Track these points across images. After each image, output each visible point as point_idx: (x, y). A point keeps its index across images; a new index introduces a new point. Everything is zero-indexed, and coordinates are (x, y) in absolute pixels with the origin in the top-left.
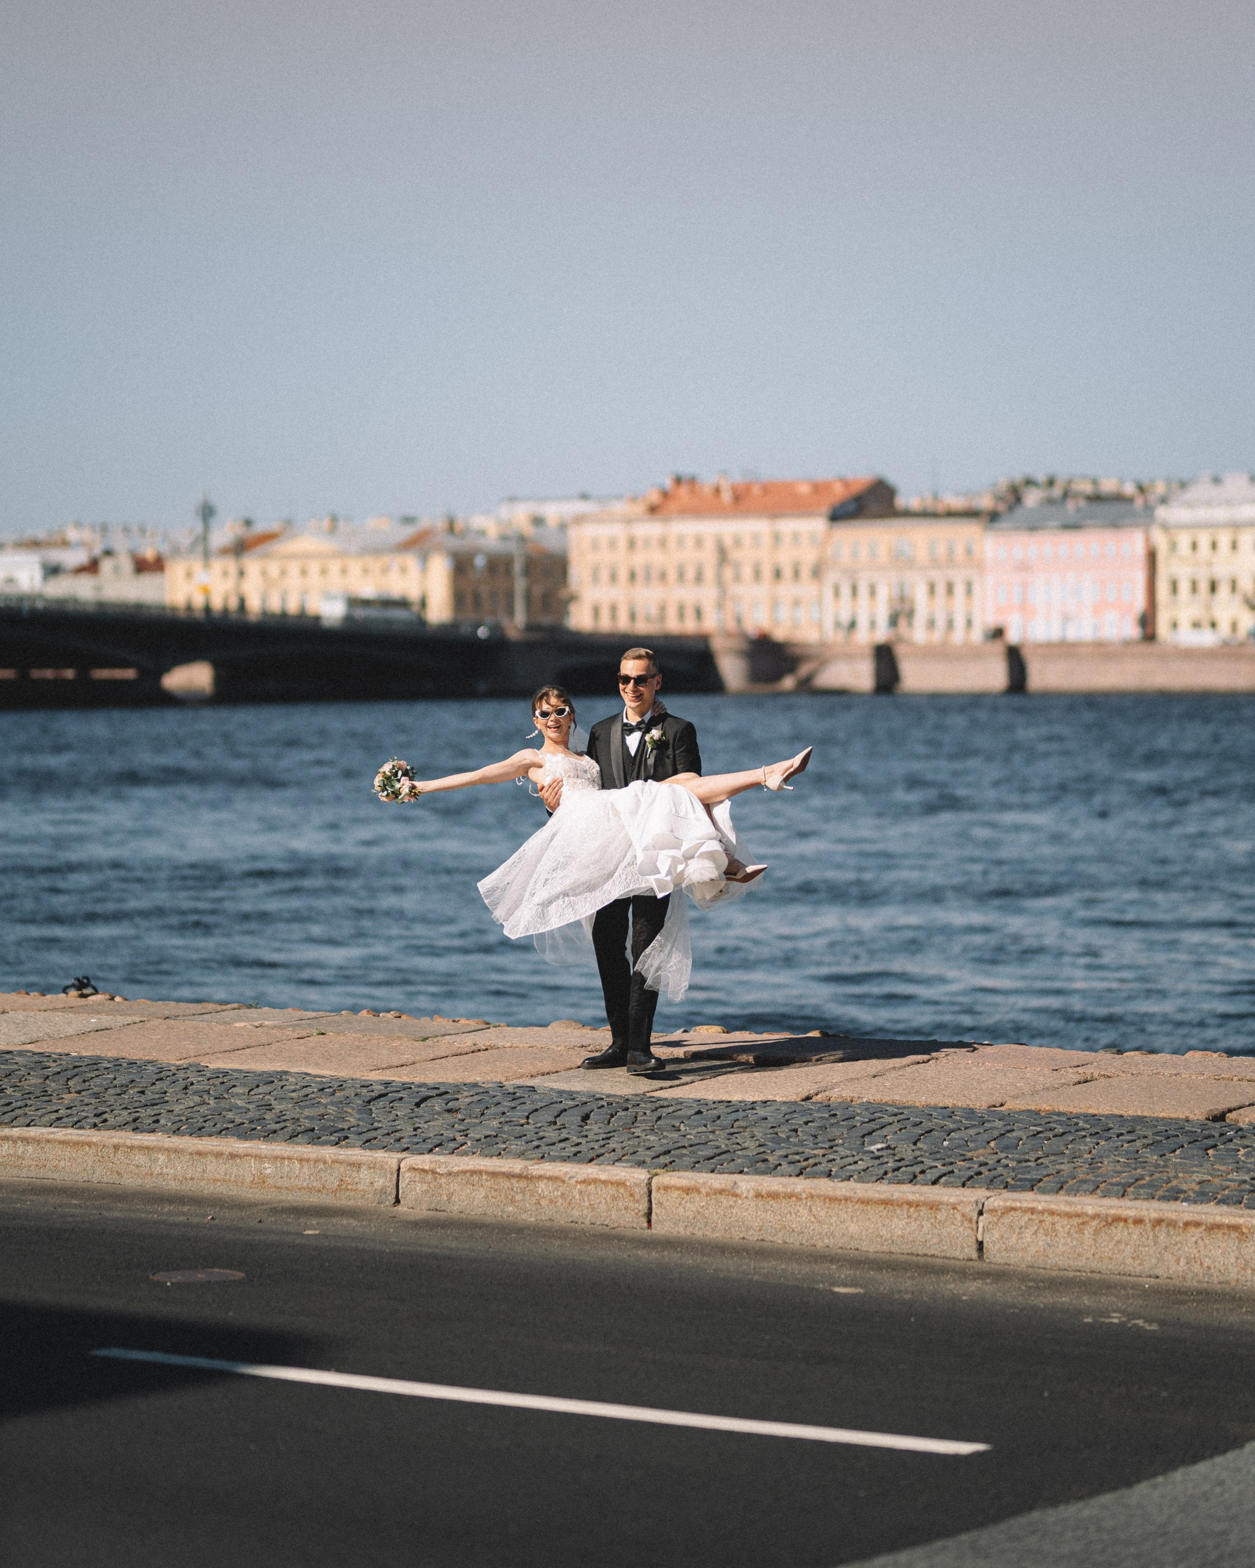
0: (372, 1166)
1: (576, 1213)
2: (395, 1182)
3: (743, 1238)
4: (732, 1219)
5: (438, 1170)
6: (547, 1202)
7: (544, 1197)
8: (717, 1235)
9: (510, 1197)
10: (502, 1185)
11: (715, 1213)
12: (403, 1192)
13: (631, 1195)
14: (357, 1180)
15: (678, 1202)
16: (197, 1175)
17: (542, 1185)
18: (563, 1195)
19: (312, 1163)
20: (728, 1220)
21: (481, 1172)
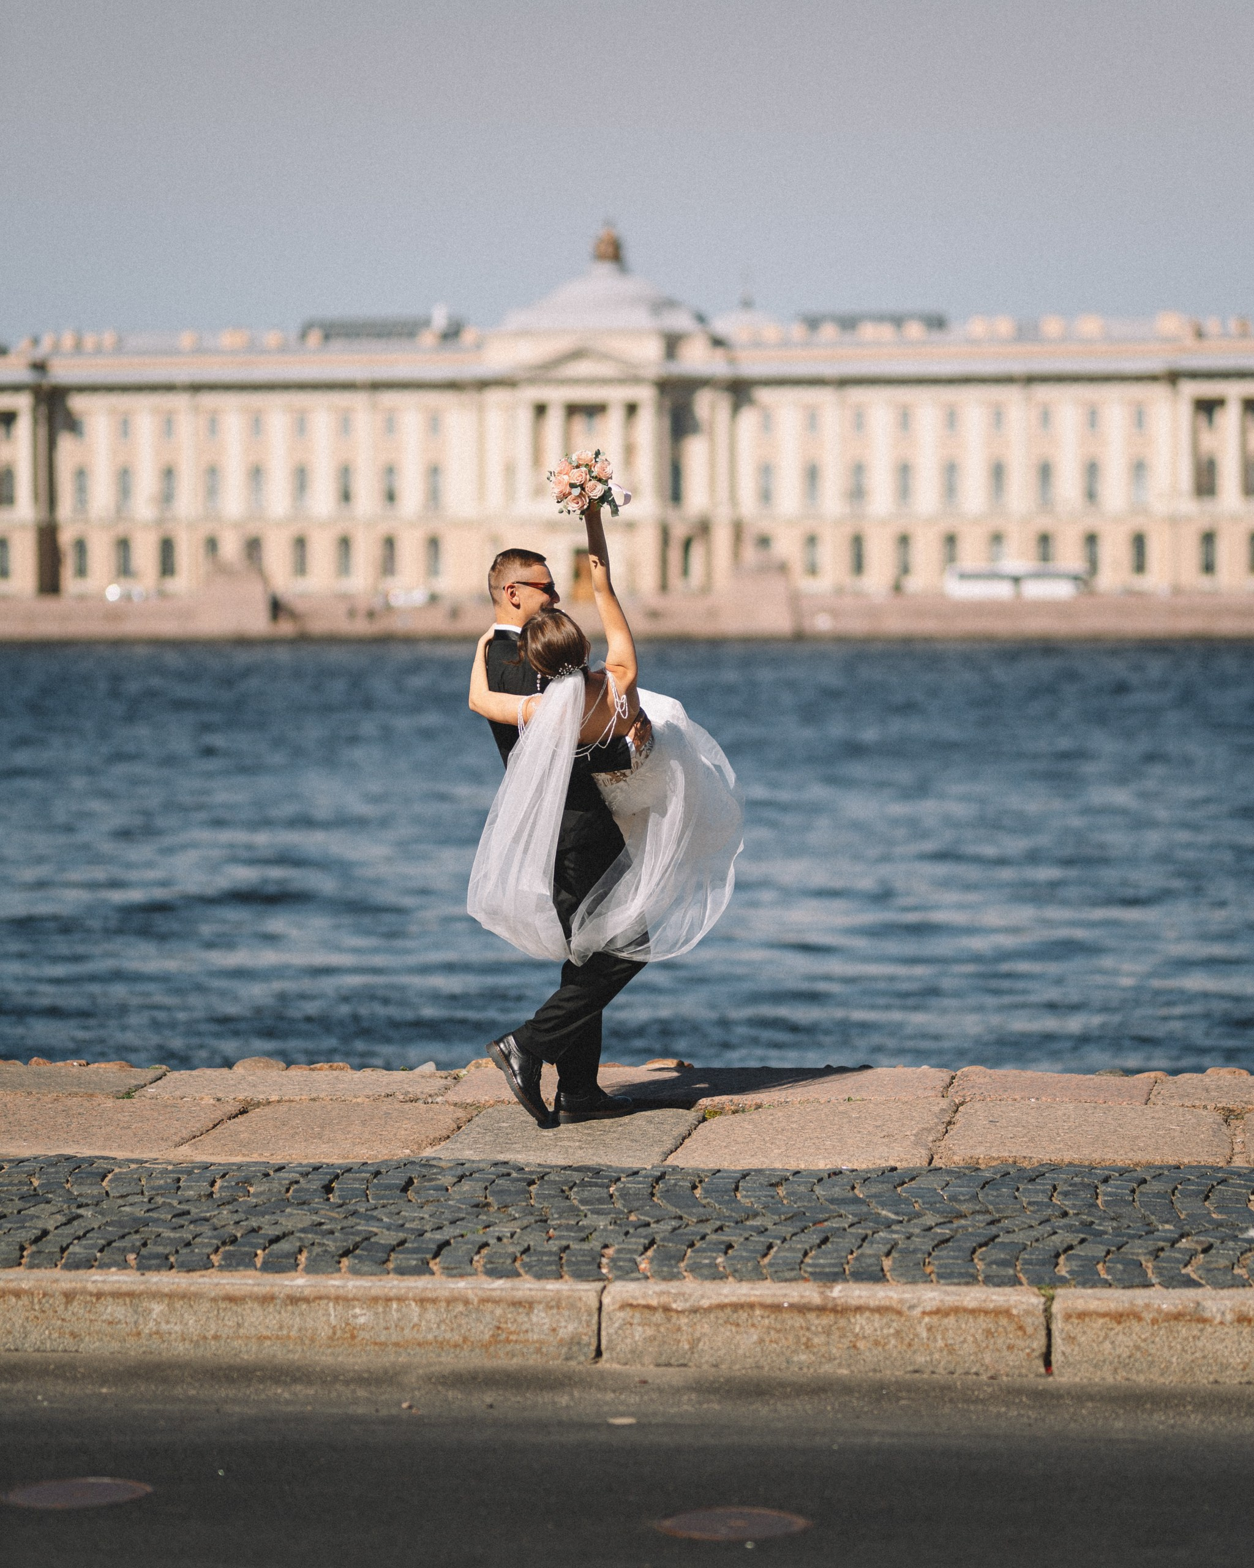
0: (555, 1304)
1: (921, 1359)
2: (595, 1327)
3: (1216, 1382)
4: (1198, 1355)
5: (674, 1306)
6: (869, 1345)
7: (864, 1337)
8: (1169, 1380)
9: (804, 1340)
10: (790, 1322)
11: (1166, 1348)
12: (610, 1341)
13: (1021, 1328)
14: (524, 1328)
15: (1102, 1334)
16: (225, 1332)
17: (860, 1322)
18: (898, 1333)
19: (443, 1304)
20: (1189, 1357)
21: (752, 1306)
